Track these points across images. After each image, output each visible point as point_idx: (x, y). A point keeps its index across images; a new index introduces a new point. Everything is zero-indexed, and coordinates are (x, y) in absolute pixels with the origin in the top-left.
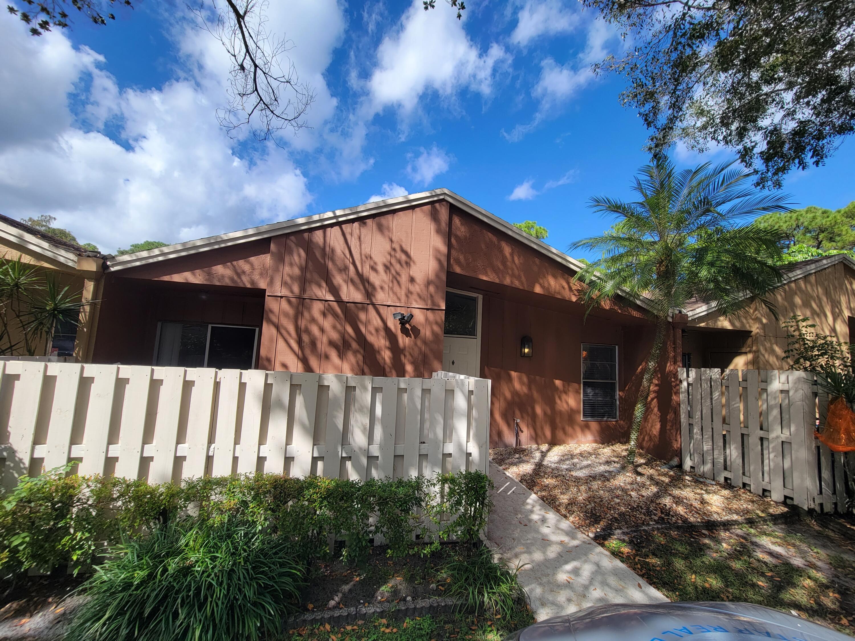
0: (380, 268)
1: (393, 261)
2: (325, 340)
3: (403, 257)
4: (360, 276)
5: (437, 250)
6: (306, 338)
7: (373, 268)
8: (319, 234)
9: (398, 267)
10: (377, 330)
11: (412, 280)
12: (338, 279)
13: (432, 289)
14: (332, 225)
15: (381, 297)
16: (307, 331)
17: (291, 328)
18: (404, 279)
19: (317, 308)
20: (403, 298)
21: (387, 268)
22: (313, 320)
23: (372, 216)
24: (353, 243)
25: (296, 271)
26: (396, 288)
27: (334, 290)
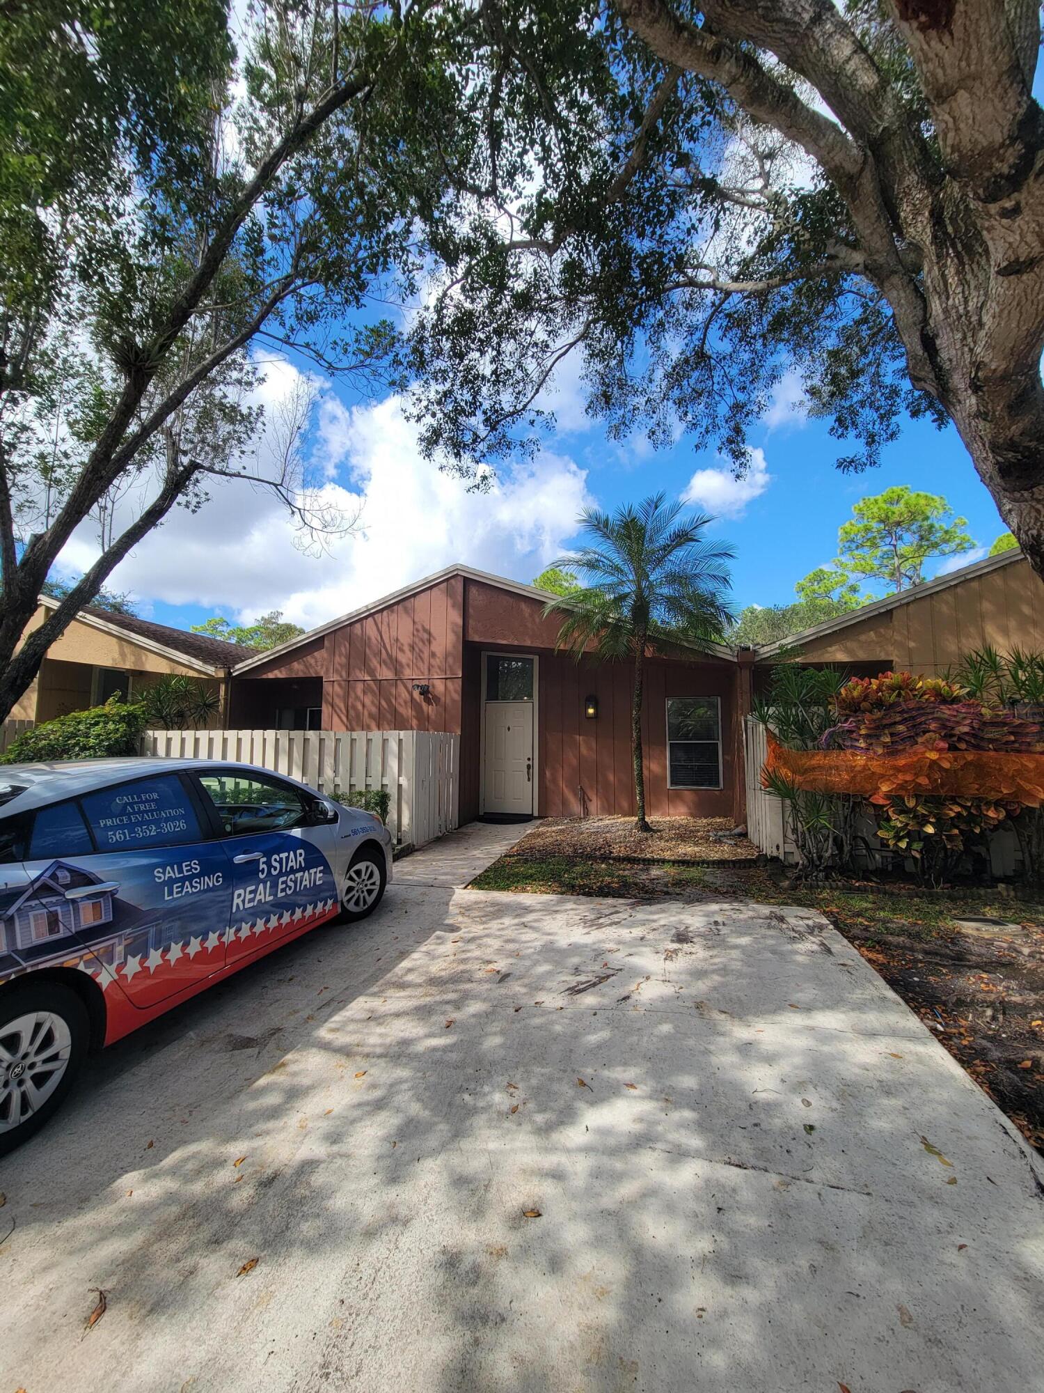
0: (406, 648)
1: (417, 640)
2: (366, 713)
3: (426, 636)
4: (390, 656)
5: (455, 624)
6: (352, 713)
7: (402, 650)
8: (358, 626)
9: (420, 644)
10: (406, 702)
11: (433, 655)
12: (374, 663)
13: (450, 660)
14: (366, 617)
15: (407, 673)
16: (354, 707)
17: (342, 705)
18: (426, 655)
19: (360, 686)
20: (426, 672)
21: (412, 648)
22: (357, 698)
23: (398, 603)
24: (384, 629)
25: (344, 660)
26: (420, 664)
27: (371, 672)
